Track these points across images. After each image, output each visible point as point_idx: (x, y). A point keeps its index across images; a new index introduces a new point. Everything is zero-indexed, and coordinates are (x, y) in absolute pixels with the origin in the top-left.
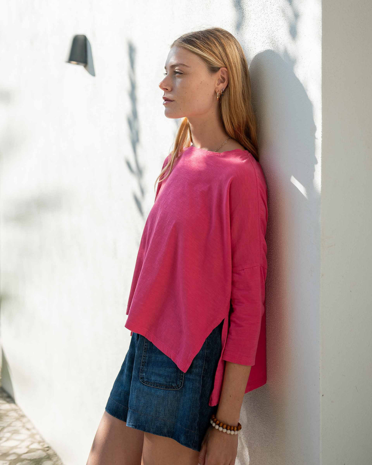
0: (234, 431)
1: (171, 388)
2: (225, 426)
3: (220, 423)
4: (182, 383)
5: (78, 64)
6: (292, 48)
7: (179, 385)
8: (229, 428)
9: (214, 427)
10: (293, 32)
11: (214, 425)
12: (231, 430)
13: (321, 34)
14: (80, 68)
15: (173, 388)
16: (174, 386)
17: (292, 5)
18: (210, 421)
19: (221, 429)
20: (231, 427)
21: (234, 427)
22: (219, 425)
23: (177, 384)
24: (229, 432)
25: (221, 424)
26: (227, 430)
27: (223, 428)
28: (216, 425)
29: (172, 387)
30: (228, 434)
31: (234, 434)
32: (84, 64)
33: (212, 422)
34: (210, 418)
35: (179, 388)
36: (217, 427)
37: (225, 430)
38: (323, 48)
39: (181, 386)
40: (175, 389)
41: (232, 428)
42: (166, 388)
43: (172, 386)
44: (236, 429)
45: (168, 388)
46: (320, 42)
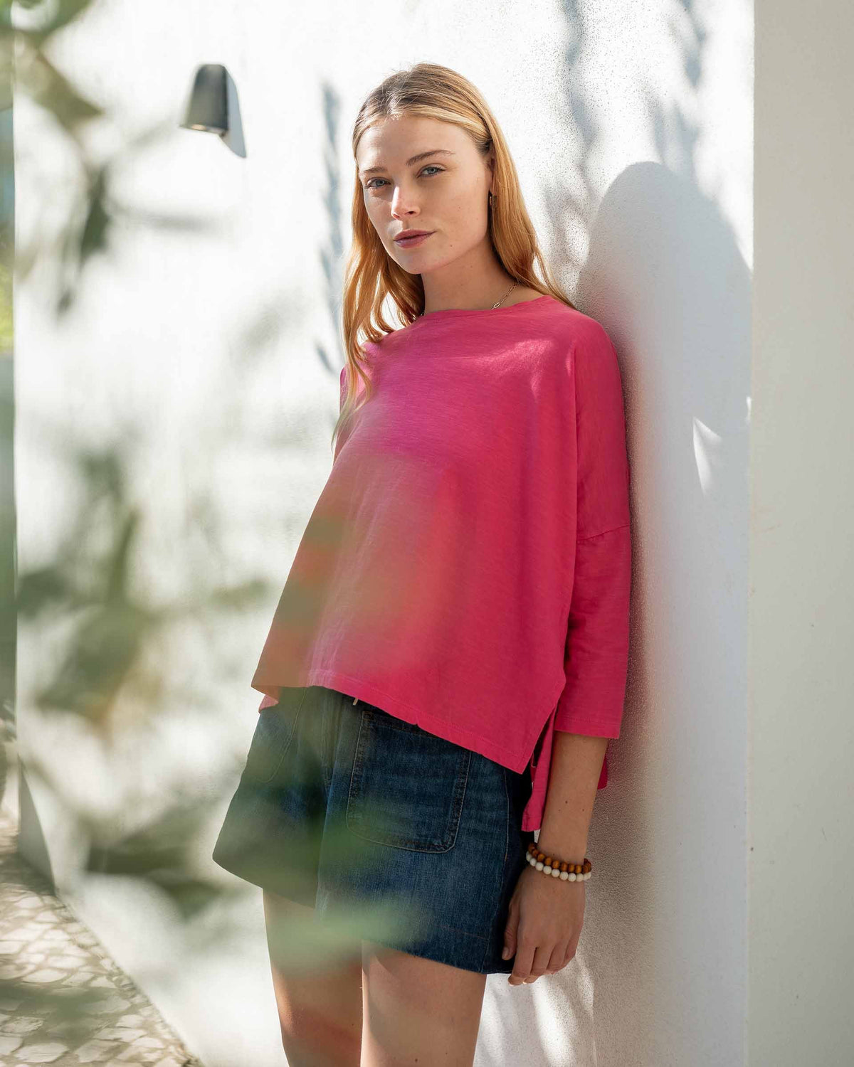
0: (576, 874)
1: (429, 848)
2: (556, 864)
3: (546, 858)
4: (453, 838)
5: (206, 130)
6: (689, 103)
7: (446, 843)
8: (565, 867)
9: (535, 867)
10: (693, 71)
11: (533, 862)
12: (569, 873)
13: (753, 75)
14: (211, 140)
15: (434, 849)
16: (436, 844)
17: (689, 11)
18: (525, 856)
19: (548, 870)
20: (569, 866)
21: (576, 867)
22: (544, 862)
23: (442, 841)
24: (564, 875)
25: (548, 861)
26: (561, 871)
27: (553, 869)
28: (538, 861)
29: (431, 846)
30: (562, 881)
31: (575, 881)
32: (220, 131)
33: (528, 857)
34: (525, 850)
35: (446, 848)
36: (540, 867)
37: (556, 873)
38: (755, 105)
39: (450, 846)
40: (437, 850)
41: (572, 869)
42: (417, 847)
43: (431, 843)
44: (579, 869)
45: (423, 848)
46: (751, 93)
